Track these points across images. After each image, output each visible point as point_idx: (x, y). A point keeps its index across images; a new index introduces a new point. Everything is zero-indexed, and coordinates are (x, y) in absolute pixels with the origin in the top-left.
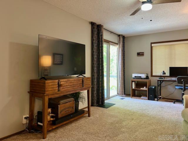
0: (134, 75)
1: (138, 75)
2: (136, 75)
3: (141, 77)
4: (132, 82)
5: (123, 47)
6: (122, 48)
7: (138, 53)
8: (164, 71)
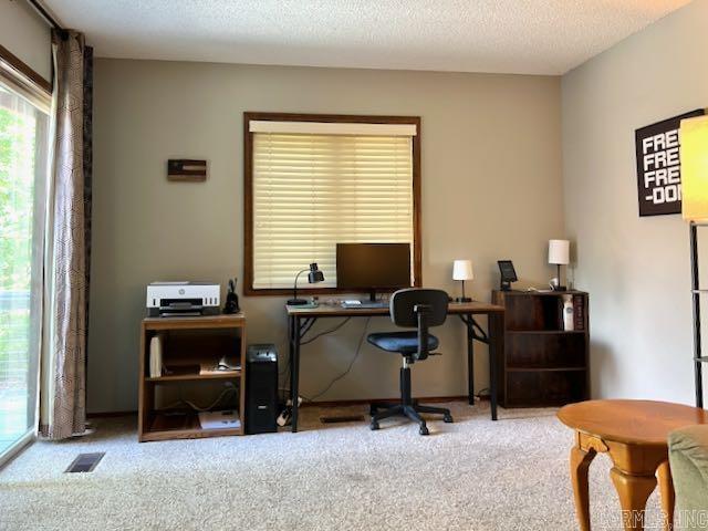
0: (156, 294)
1: (182, 292)
2: (172, 291)
3: (199, 301)
4: (150, 335)
5: (85, 111)
6: (80, 117)
7: (171, 162)
8: (314, 266)
